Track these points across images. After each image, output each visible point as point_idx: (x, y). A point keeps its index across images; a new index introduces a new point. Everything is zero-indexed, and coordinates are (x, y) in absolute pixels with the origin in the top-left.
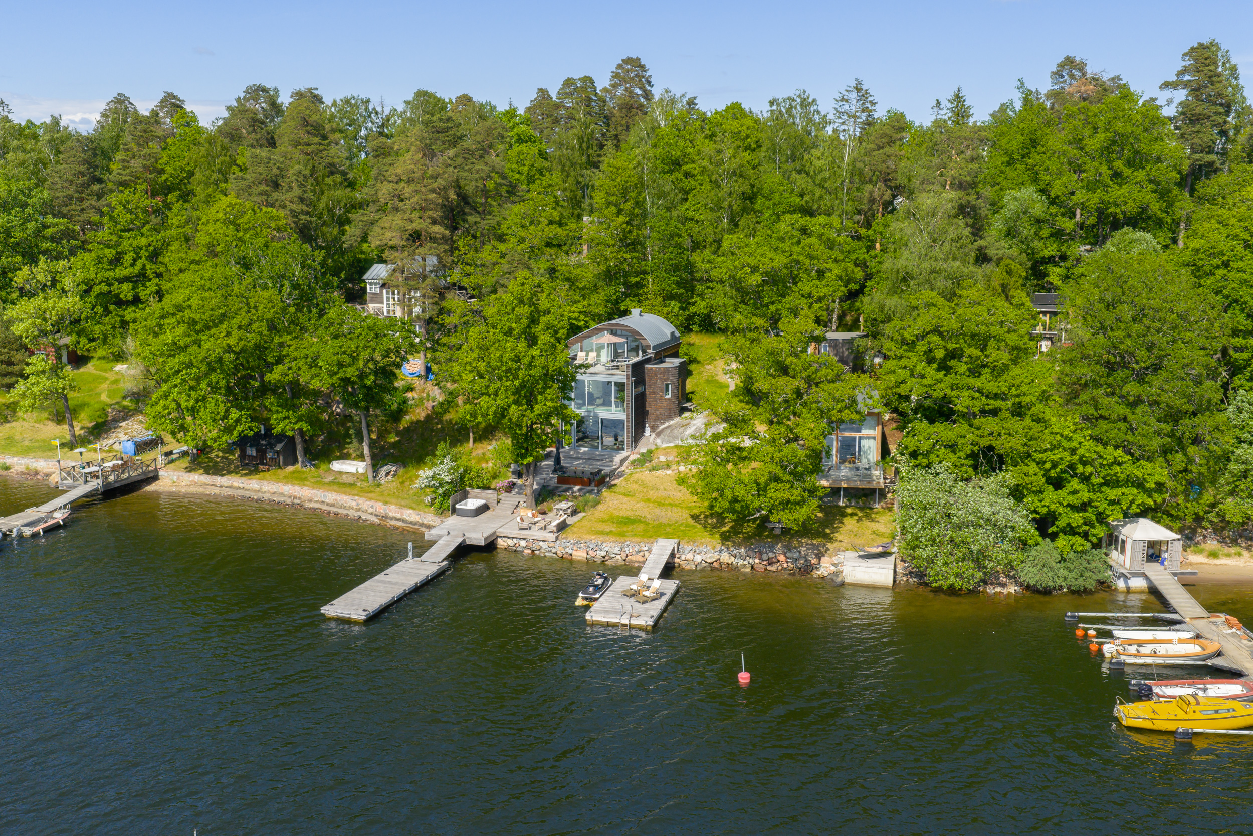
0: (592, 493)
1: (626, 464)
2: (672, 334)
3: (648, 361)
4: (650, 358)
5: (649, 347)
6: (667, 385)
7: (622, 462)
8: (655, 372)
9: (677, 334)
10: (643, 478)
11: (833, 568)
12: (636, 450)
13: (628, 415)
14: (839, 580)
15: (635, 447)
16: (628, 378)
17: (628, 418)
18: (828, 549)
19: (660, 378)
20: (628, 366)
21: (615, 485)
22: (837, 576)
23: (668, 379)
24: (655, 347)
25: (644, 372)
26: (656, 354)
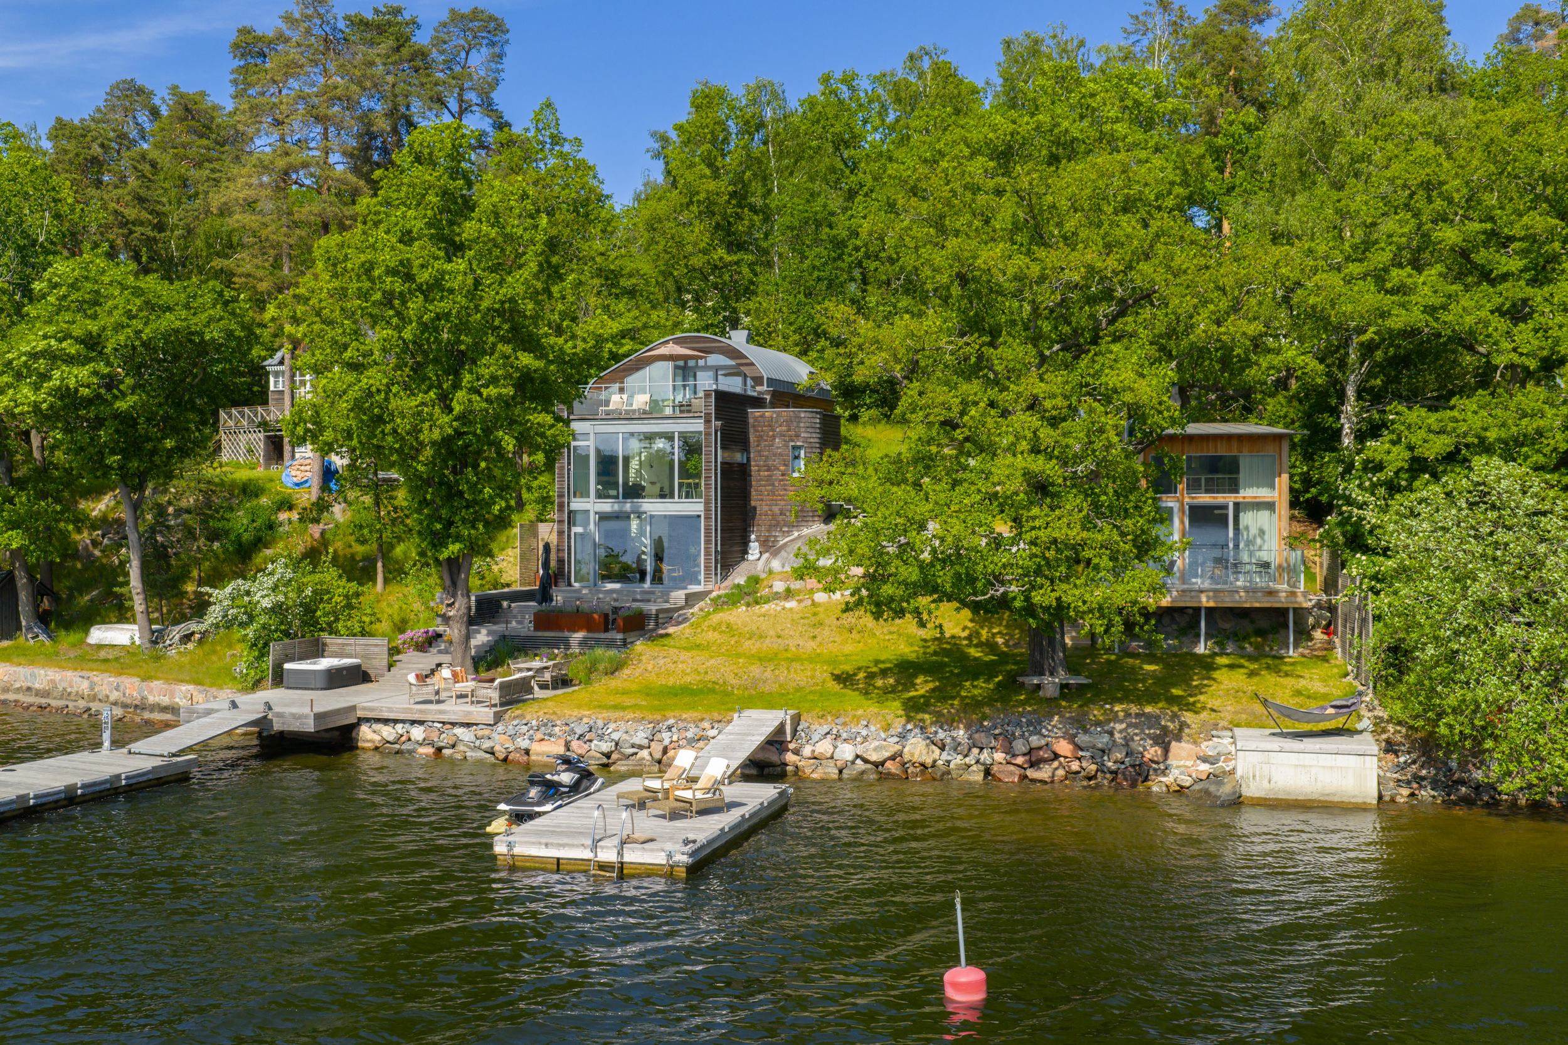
0: (610, 645)
3: (757, 401)
4: (764, 398)
5: (759, 379)
6: (796, 450)
8: (770, 421)
10: (733, 618)
11: (1205, 767)
12: (725, 582)
13: (707, 503)
14: (1225, 790)
15: (724, 576)
16: (707, 421)
17: (707, 513)
18: (1183, 725)
19: (782, 436)
20: (707, 395)
22: (1220, 783)
23: (797, 436)
24: (771, 383)
25: (746, 422)
26: (774, 396)
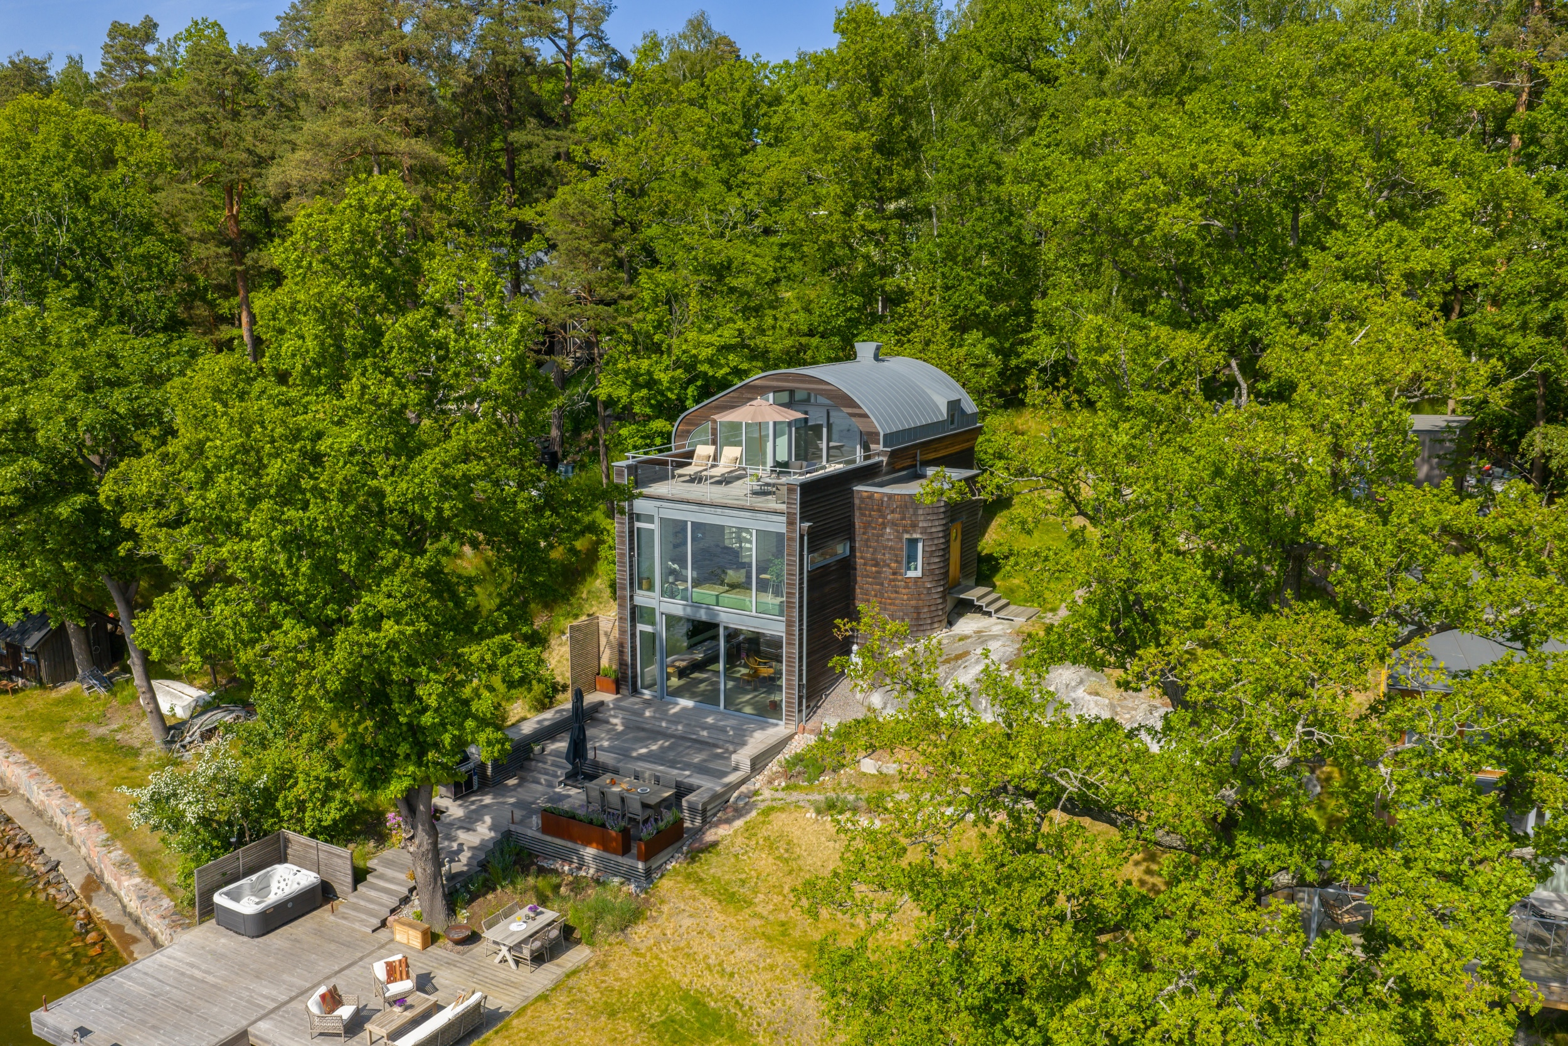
0: (629, 876)
1: (773, 767)
2: (954, 406)
3: (867, 474)
4: (878, 465)
5: (873, 436)
6: (913, 542)
7: (758, 763)
8: (880, 507)
9: (970, 406)
10: (795, 833)
12: (811, 725)
13: (789, 624)
15: (812, 710)
16: (790, 523)
17: (789, 633)
19: (894, 524)
20: (791, 489)
21: (715, 844)
23: (914, 526)
24: (889, 439)
25: (851, 506)
26: (893, 455)
